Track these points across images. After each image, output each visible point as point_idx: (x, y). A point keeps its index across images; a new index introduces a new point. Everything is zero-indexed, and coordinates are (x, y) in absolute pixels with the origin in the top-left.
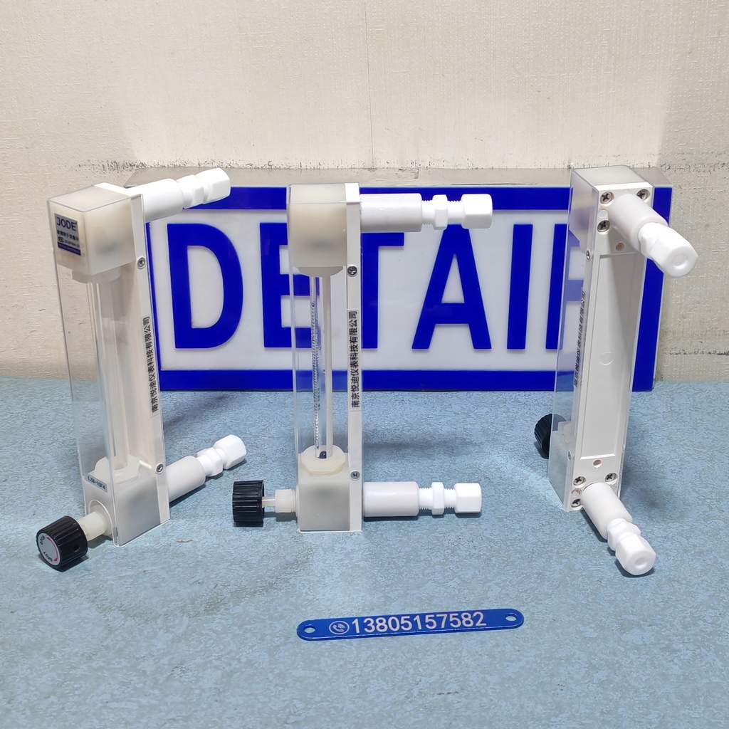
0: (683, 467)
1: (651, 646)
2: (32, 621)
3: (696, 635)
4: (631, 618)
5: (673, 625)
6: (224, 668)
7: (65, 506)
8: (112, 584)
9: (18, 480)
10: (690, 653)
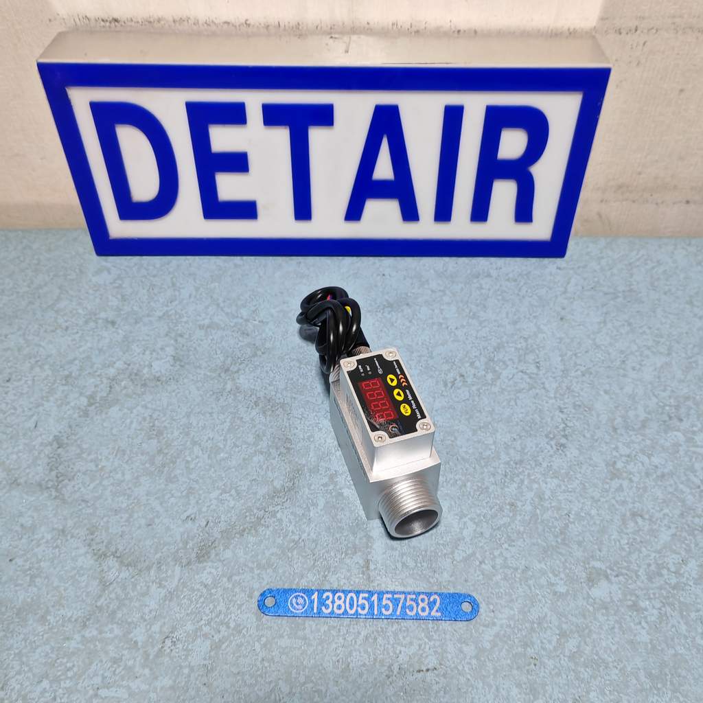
0: (643, 363)
1: (619, 604)
2: (28, 573)
3: (661, 588)
4: (598, 564)
5: (639, 575)
6: (213, 637)
7: (65, 413)
8: (108, 522)
9: (20, 380)
10: (655, 612)
